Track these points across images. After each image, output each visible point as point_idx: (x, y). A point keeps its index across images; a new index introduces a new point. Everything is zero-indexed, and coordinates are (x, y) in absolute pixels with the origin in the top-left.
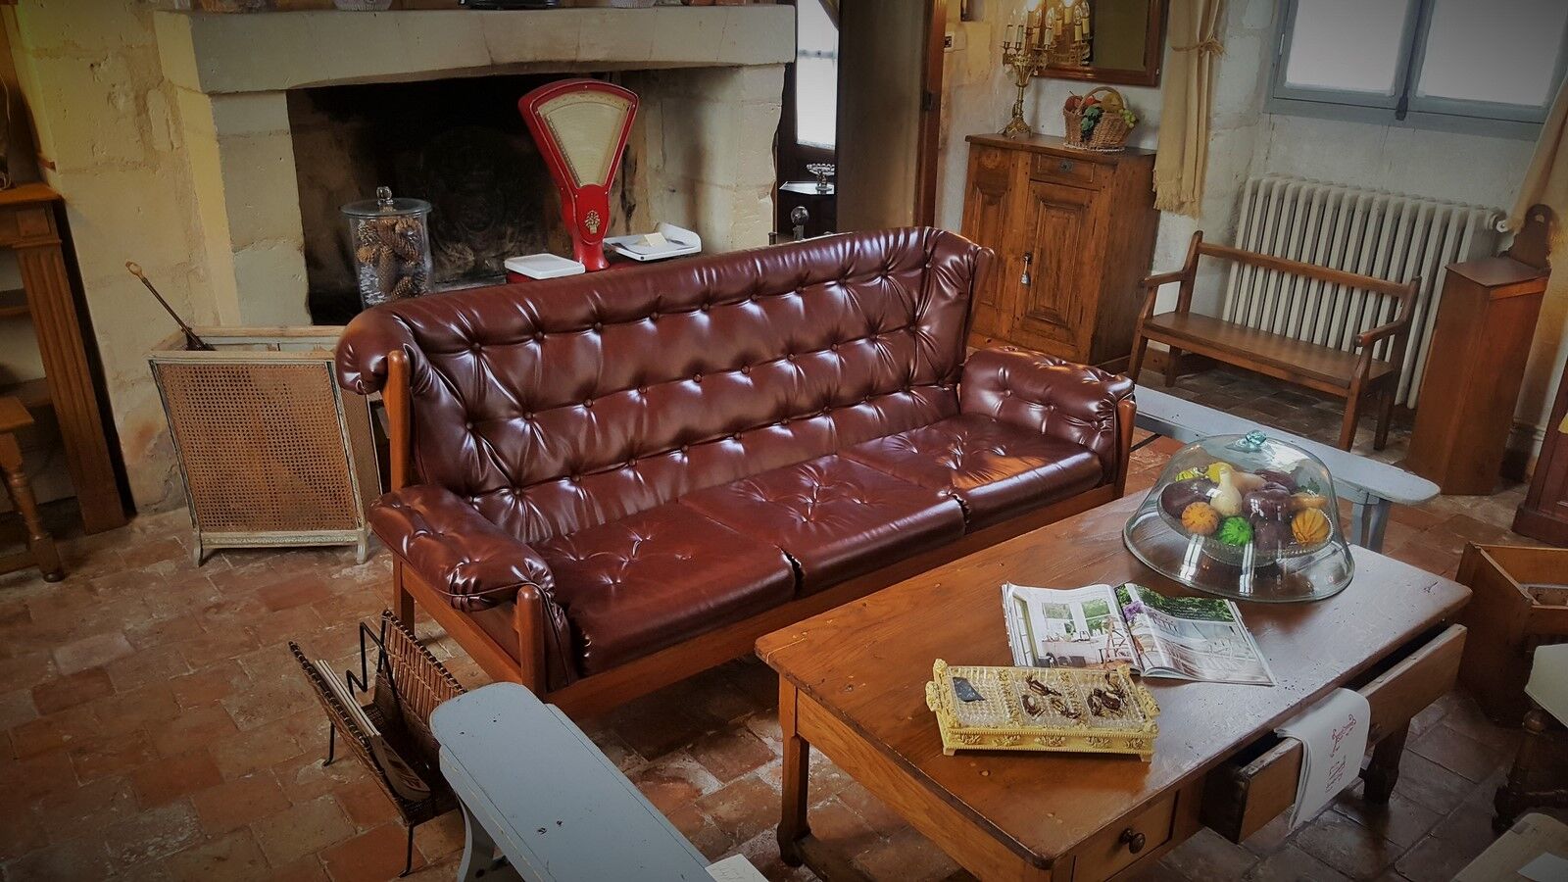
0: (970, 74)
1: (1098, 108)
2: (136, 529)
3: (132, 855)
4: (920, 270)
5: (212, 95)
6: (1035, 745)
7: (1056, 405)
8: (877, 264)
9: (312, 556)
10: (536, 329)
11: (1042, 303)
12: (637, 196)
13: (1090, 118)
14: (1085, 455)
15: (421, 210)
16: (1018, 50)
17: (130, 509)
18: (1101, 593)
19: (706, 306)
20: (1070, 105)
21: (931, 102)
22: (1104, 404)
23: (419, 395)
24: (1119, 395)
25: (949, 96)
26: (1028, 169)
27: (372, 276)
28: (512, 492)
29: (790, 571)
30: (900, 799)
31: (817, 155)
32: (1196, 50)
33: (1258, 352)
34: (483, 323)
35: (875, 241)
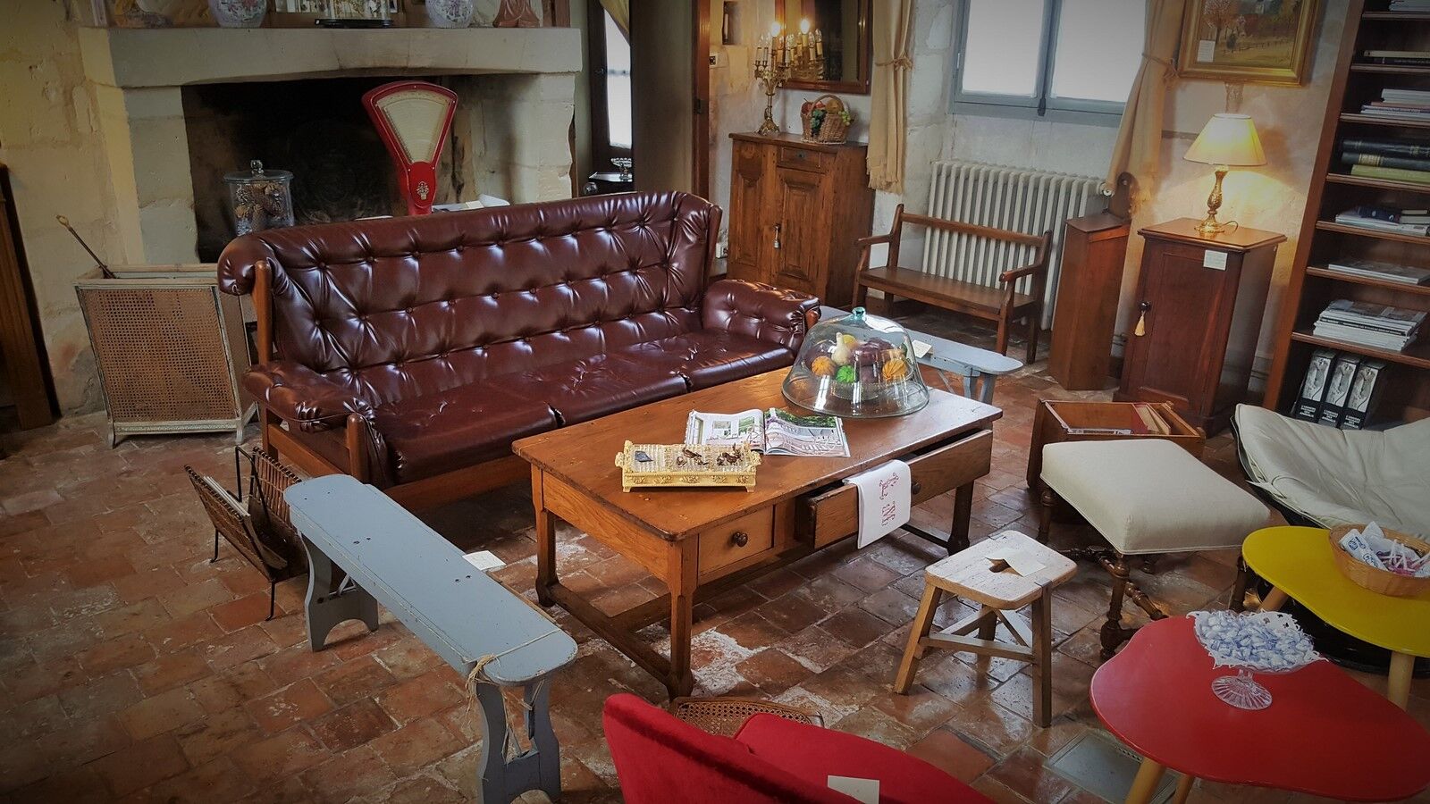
0: (732, 86)
1: (823, 111)
2: (61, 426)
3: (70, 614)
4: (670, 222)
5: (123, 88)
6: (679, 483)
7: (766, 318)
8: (637, 216)
9: (201, 440)
10: (368, 254)
11: (790, 262)
12: (465, 176)
13: (817, 118)
14: (784, 351)
15: (285, 178)
16: (765, 67)
17: (56, 412)
18: (755, 414)
19: (501, 243)
20: (805, 109)
21: (701, 107)
22: (796, 314)
23: (279, 295)
24: (808, 308)
25: (716, 103)
26: (775, 159)
27: (247, 228)
28: (351, 372)
29: (553, 419)
30: (603, 533)
31: (621, 152)
32: (892, 65)
33: (939, 292)
34: (327, 248)
35: (634, 201)
